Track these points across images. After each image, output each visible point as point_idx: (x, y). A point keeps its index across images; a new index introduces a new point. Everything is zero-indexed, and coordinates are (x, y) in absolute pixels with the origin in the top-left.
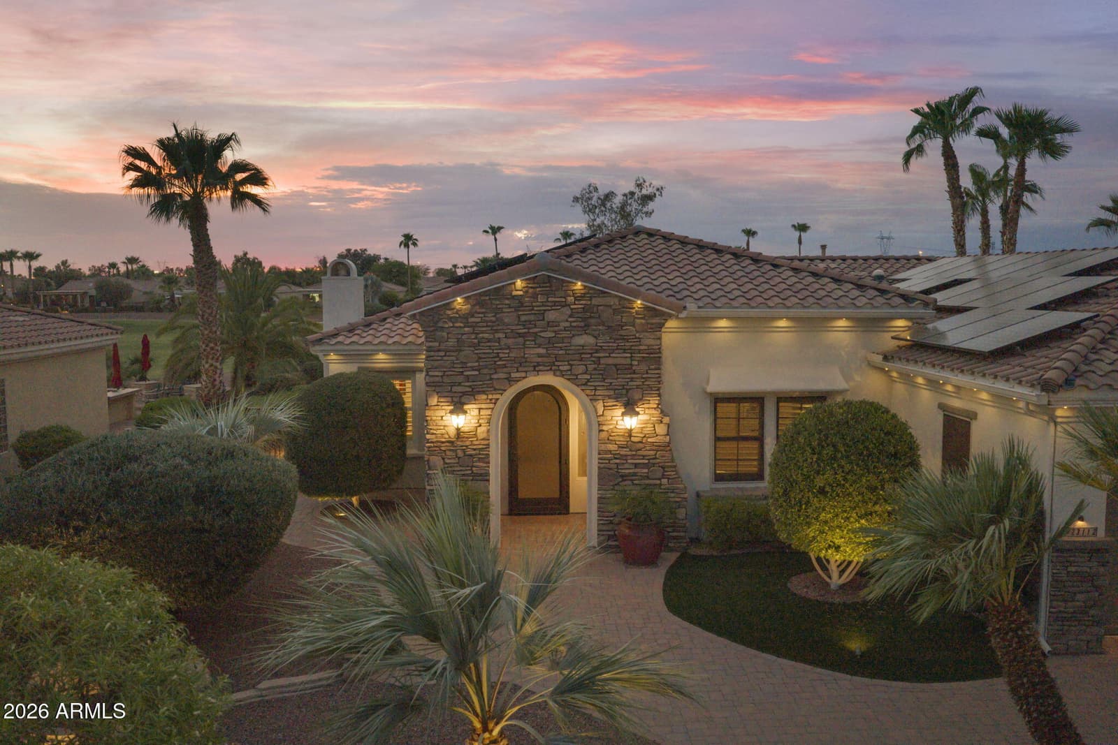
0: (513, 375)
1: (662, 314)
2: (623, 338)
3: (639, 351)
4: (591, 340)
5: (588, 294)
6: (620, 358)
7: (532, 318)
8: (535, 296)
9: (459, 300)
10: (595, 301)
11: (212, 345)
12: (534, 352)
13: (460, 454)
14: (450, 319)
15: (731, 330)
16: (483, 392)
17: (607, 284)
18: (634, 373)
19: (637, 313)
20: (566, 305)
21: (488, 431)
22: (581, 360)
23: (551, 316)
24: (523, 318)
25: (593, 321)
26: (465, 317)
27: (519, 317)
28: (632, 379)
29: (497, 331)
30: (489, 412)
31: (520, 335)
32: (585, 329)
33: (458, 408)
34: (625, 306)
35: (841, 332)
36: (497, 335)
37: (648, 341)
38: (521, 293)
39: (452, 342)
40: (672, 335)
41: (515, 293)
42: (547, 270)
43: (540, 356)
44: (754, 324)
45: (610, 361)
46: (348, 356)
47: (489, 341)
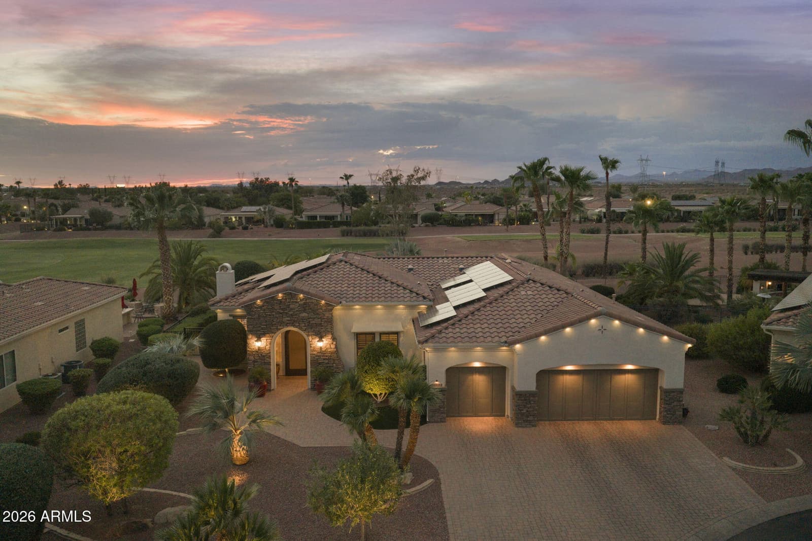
0: (279, 327)
1: (332, 305)
2: (317, 314)
3: (324, 319)
4: (306, 315)
5: (305, 299)
6: (317, 321)
7: (285, 307)
8: (286, 299)
9: (259, 301)
10: (307, 301)
11: (168, 288)
12: (286, 319)
13: (260, 355)
14: (256, 308)
15: (361, 309)
16: (268, 334)
17: (311, 295)
18: (322, 326)
19: (323, 305)
20: (297, 302)
21: (270, 347)
22: (303, 322)
23: (292, 306)
24: (282, 307)
25: (307, 308)
26: (261, 307)
27: (280, 306)
28: (322, 329)
29: (272, 312)
30: (270, 340)
31: (281, 313)
32: (305, 311)
33: (259, 339)
34: (318, 304)
35: (401, 309)
36: (273, 313)
37: (327, 315)
38: (280, 298)
39: (257, 316)
40: (338, 311)
41: (278, 298)
42: (290, 290)
43: (288, 320)
44: (369, 308)
45: (314, 322)
46: (225, 310)
47: (270, 315)
